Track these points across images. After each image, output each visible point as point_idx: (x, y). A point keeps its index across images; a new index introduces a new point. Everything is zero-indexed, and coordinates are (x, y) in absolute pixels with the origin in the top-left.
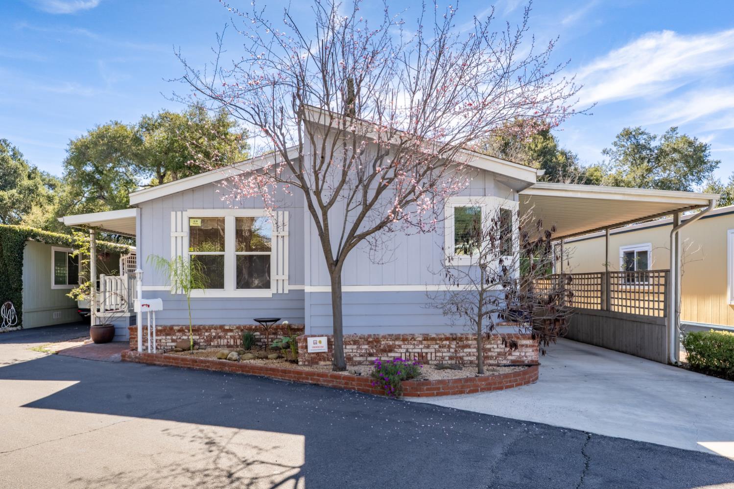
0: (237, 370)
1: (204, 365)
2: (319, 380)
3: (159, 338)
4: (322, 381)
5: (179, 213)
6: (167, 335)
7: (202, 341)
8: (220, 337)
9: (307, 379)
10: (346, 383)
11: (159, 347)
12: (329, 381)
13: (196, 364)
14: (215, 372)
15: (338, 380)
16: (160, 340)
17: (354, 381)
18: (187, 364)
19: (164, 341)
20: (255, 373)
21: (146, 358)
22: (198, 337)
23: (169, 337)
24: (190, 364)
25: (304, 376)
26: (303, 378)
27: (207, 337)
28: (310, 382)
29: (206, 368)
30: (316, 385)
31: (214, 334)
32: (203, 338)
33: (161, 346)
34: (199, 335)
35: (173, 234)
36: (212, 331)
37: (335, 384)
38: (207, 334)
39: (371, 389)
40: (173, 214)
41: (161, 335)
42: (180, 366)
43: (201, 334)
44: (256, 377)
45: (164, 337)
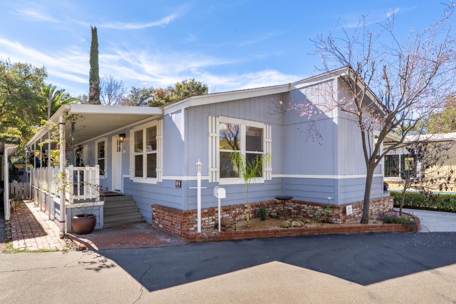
0: (315, 233)
1: (286, 233)
2: (372, 230)
3: (204, 219)
4: (374, 230)
5: (214, 118)
6: (209, 216)
7: (231, 217)
8: (241, 214)
9: (365, 230)
10: (388, 229)
11: (204, 227)
12: (378, 230)
13: (277, 233)
14: (297, 237)
15: (383, 228)
16: (205, 221)
17: (392, 227)
18: (269, 235)
19: (207, 221)
20: (329, 232)
21: (223, 236)
22: (228, 215)
23: (210, 218)
24: (271, 235)
25: (363, 229)
26: (362, 230)
27: (234, 214)
28: (367, 232)
29: (287, 235)
30: (371, 233)
31: (238, 212)
32: (231, 216)
33: (205, 226)
34: (229, 213)
35: (211, 134)
36: (237, 209)
37: (382, 230)
38: (234, 212)
39: (401, 230)
40: (210, 118)
41: (205, 217)
42: (262, 237)
43: (230, 212)
44: (331, 235)
45: (207, 218)
